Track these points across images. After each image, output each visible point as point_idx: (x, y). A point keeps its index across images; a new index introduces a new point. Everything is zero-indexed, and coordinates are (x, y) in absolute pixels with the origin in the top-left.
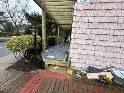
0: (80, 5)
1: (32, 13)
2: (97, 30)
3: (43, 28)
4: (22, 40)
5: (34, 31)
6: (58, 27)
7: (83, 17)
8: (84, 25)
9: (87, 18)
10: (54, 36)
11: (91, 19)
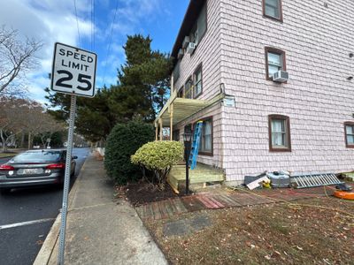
0: (227, 108)
7: (231, 120)
9: (235, 121)
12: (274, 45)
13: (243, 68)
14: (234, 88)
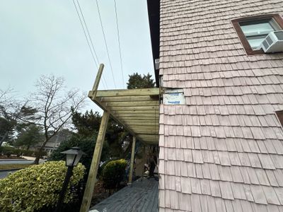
0: (169, 108)
1: (87, 112)
2: (216, 153)
3: (97, 144)
4: (35, 179)
5: (72, 155)
6: (134, 139)
7: (178, 127)
8: (185, 143)
9: (186, 129)
10: (122, 161)
11: (197, 131)
12: (250, 14)
13: (196, 51)
14: (181, 77)
